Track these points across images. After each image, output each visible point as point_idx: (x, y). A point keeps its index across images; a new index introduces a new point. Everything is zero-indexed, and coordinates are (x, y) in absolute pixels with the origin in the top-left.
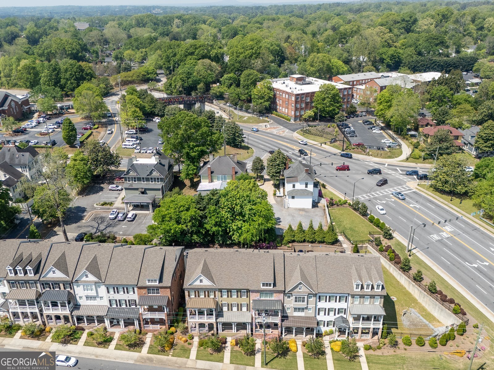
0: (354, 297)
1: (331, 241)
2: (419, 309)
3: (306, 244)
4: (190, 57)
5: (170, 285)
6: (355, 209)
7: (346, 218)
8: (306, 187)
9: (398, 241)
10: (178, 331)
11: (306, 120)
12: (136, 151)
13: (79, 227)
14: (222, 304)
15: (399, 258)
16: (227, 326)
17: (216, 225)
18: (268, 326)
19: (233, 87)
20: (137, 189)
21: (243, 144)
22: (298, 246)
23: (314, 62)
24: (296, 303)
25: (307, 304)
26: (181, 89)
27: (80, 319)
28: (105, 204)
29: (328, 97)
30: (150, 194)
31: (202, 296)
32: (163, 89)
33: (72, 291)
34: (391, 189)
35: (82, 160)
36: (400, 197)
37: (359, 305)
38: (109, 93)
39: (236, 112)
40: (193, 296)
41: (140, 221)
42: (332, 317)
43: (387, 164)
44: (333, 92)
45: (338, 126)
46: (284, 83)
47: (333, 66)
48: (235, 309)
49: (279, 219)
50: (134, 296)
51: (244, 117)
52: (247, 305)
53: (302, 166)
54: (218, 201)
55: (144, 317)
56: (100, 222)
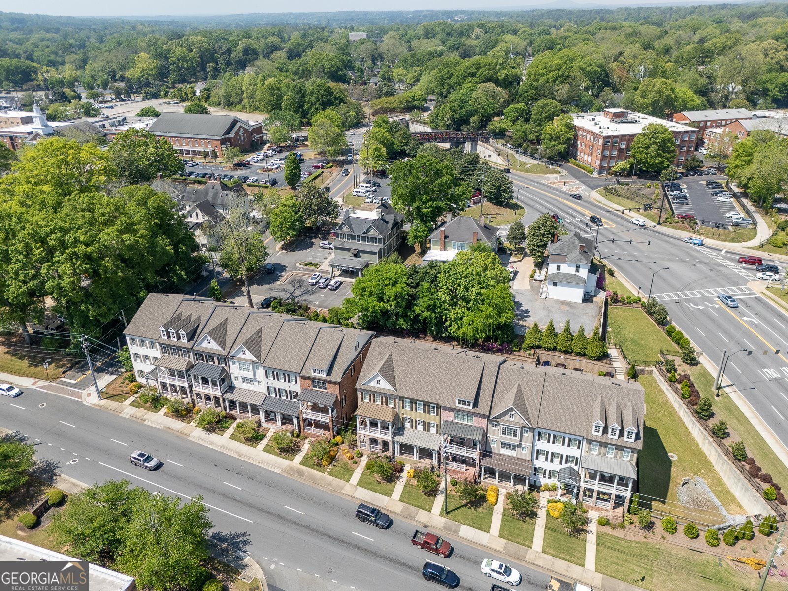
0: (591, 444)
1: (594, 355)
2: (712, 480)
3: (557, 354)
4: (470, 79)
5: (339, 380)
6: (649, 313)
7: (630, 324)
8: (577, 270)
9: (705, 370)
10: (346, 441)
11: (615, 174)
12: (367, 200)
13: (271, 289)
14: (403, 418)
15: (698, 396)
16: (407, 449)
17: (428, 309)
18: (464, 461)
19: (519, 121)
20: (348, 250)
21: (512, 202)
22: (544, 355)
23: (648, 89)
24: (504, 436)
25: (521, 440)
26: (449, 122)
27: (232, 404)
28: (310, 264)
29: (655, 143)
30: (364, 257)
31: (379, 403)
32: (427, 120)
33: (227, 368)
34: (718, 289)
35: (292, 207)
36: (729, 303)
37: (597, 457)
38: (359, 123)
39: (517, 156)
40: (367, 401)
41: (344, 291)
42: (556, 466)
43: (724, 250)
44: (662, 136)
45: (663, 187)
46: (594, 119)
47: (676, 97)
48: (420, 428)
49: (528, 312)
50: (295, 387)
51: (528, 164)
52: (437, 425)
53: (576, 241)
54: (436, 277)
55: (305, 416)
56: (297, 286)
